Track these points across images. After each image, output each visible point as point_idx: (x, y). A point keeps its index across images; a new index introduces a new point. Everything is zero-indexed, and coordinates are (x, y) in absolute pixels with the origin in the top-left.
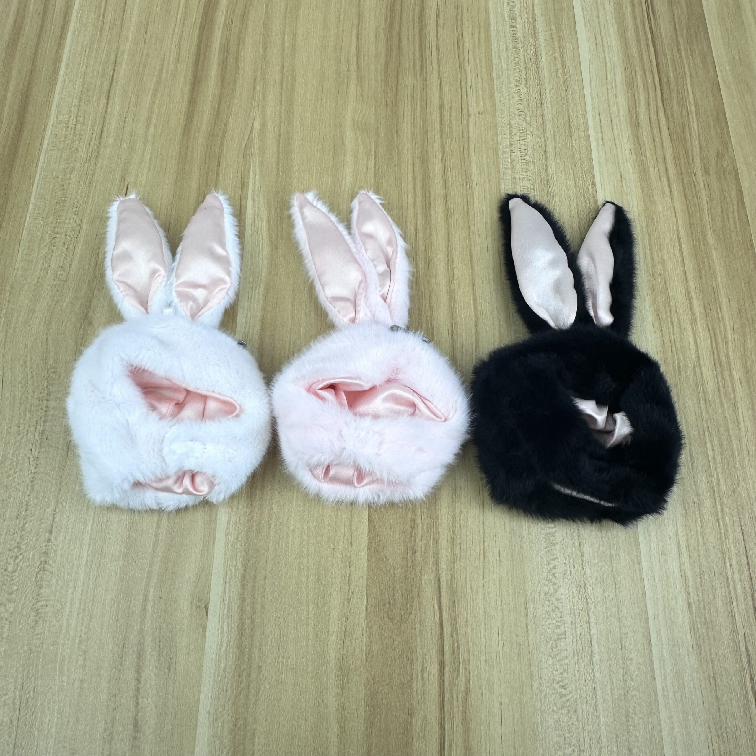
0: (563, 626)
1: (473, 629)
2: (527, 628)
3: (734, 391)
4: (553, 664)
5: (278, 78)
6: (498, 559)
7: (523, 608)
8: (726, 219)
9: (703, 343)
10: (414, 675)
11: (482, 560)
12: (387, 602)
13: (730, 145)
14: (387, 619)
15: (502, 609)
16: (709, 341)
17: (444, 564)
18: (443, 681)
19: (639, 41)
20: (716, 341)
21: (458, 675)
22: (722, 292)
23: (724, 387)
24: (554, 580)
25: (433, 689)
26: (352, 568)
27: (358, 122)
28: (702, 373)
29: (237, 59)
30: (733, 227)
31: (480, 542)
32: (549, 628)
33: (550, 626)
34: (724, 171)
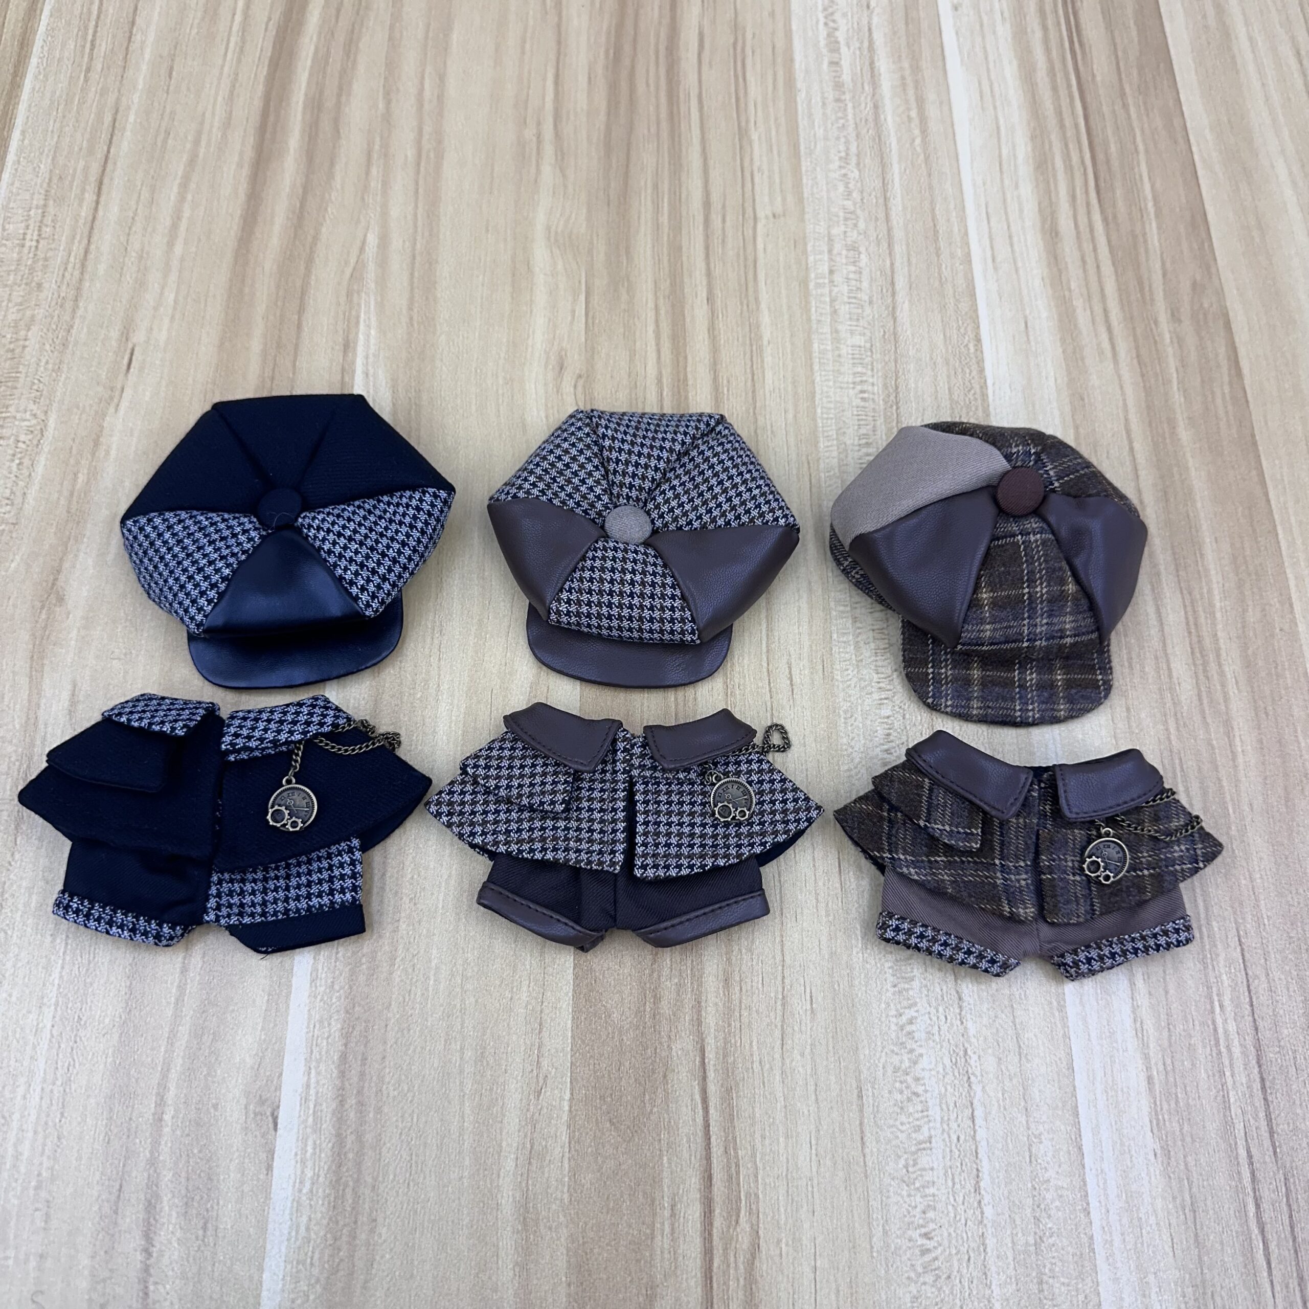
0: (927, 1126)
1: (763, 1137)
2: (862, 1132)
3: (1226, 699)
4: (909, 1196)
5: (411, 153)
6: (809, 1007)
7: (855, 1095)
8: (1210, 399)
9: (1171, 616)
10: (658, 1225)
11: (779, 1013)
12: (609, 1092)
13: (1213, 270)
14: (608, 1125)
15: (817, 1099)
16: (1183, 613)
17: (711, 1019)
18: (710, 1234)
19: (1055, 89)
20: (1194, 612)
21: (737, 1222)
22: (1204, 527)
23: (1209, 692)
24: (910, 1044)
25: (692, 1248)
26: (545, 1034)
27: (556, 233)
28: (1169, 669)
29: (336, 121)
30: (1221, 412)
31: (776, 978)
32: (902, 1132)
33: (904, 1128)
34: (1205, 315)
